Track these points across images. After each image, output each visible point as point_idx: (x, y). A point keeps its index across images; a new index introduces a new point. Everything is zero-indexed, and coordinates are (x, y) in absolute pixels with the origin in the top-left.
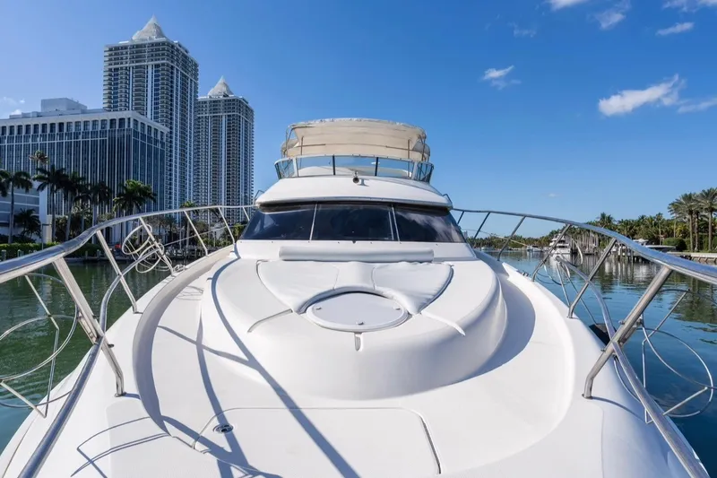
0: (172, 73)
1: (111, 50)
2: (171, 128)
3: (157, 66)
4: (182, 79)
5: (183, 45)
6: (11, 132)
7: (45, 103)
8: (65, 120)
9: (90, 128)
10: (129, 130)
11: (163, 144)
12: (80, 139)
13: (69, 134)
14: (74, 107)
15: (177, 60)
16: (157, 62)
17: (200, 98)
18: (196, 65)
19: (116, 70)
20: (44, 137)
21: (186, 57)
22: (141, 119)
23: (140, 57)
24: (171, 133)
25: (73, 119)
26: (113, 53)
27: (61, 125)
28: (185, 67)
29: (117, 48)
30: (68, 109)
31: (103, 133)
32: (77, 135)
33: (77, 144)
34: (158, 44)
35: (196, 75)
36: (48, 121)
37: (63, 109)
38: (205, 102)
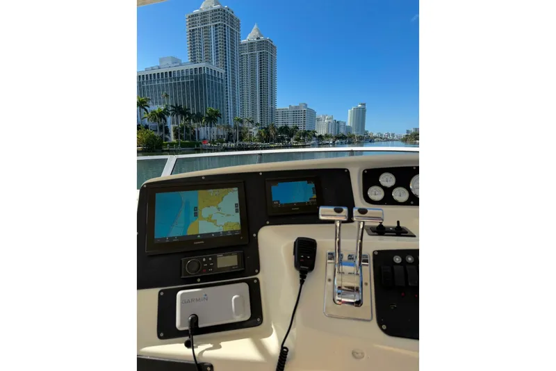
0: (225, 29)
1: (189, 17)
2: (226, 70)
3: (216, 25)
4: (231, 33)
5: (230, 8)
6: (147, 79)
7: (161, 60)
8: (172, 70)
9: (185, 74)
10: (204, 74)
11: (222, 80)
12: (181, 81)
13: (175, 78)
14: (176, 61)
15: (227, 20)
16: (216, 23)
17: (243, 41)
18: (239, 21)
19: (193, 30)
20: (163, 80)
21: (232, 17)
22: (210, 67)
23: (206, 20)
24: (226, 73)
25: (176, 69)
26: (190, 19)
27: (170, 72)
28: (232, 24)
29: (192, 16)
30: (173, 63)
31: (192, 77)
32: (179, 78)
33: (179, 83)
34: (215, 10)
35: (239, 28)
36: (164, 71)
37: (170, 63)
38: (246, 44)
